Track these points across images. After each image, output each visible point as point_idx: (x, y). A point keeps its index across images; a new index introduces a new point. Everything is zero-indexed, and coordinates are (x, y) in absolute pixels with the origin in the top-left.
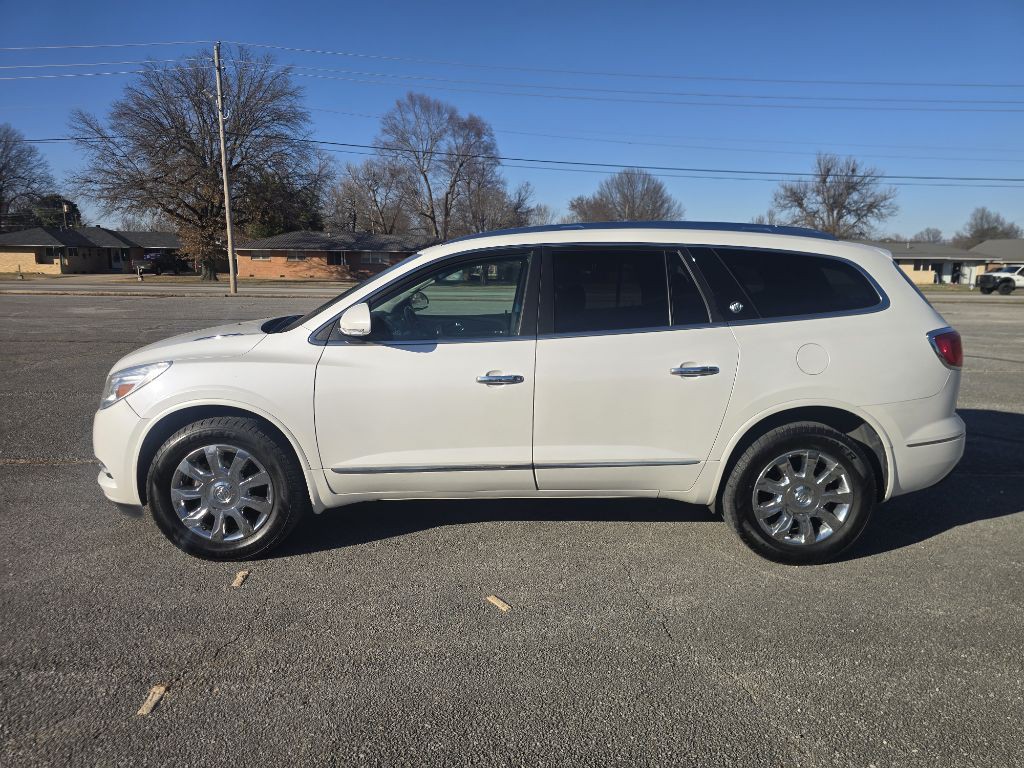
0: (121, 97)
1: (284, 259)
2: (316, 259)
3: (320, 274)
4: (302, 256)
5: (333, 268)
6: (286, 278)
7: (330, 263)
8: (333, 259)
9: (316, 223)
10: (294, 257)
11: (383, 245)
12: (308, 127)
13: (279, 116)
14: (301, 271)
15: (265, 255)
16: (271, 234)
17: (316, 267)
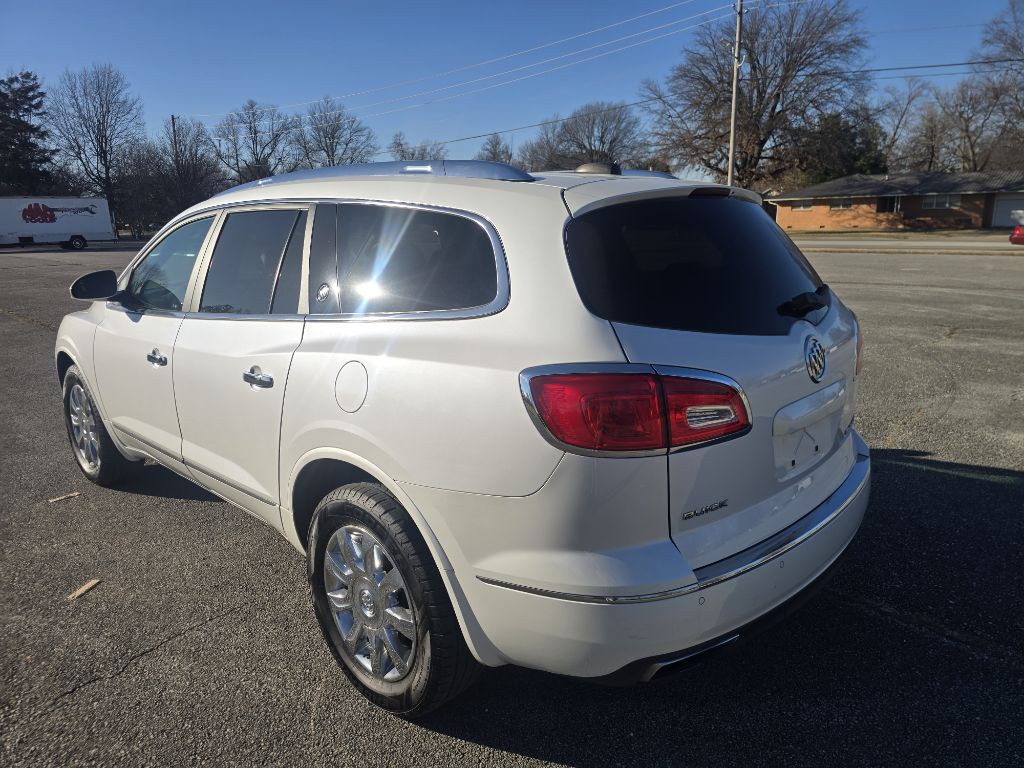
1: (827, 208)
2: (864, 207)
3: (868, 223)
4: (847, 204)
5: (882, 216)
6: (827, 228)
7: (879, 210)
8: (884, 205)
10: (838, 205)
11: (955, 186)
13: (830, 49)
14: (844, 221)
15: (806, 204)
17: (863, 215)
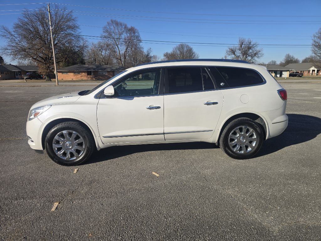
0: (17, 21)
1: (73, 74)
2: (84, 73)
3: (85, 78)
4: (79, 73)
6: (74, 80)
7: (88, 75)
8: (89, 73)
9: (83, 62)
10: (76, 73)
11: (105, 69)
12: (79, 31)
13: (69, 27)
14: (78, 77)
15: (67, 72)
16: (68, 66)
17: (83, 76)
